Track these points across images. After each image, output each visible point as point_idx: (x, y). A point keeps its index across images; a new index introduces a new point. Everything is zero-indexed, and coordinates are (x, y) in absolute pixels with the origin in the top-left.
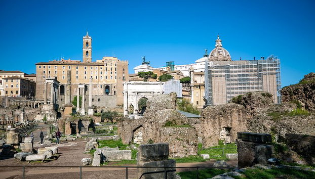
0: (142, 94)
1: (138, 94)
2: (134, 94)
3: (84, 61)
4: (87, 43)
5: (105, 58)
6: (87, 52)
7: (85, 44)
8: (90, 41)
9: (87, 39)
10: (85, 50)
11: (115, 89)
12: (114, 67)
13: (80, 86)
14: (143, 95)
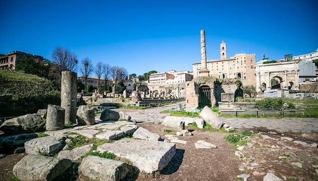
0: (274, 73)
1: (270, 73)
2: (266, 74)
3: (222, 59)
4: (223, 48)
5: (236, 55)
6: (223, 54)
7: (221, 48)
8: (225, 46)
9: (223, 45)
10: (222, 53)
11: (245, 75)
12: (243, 60)
13: (219, 74)
14: (276, 74)
